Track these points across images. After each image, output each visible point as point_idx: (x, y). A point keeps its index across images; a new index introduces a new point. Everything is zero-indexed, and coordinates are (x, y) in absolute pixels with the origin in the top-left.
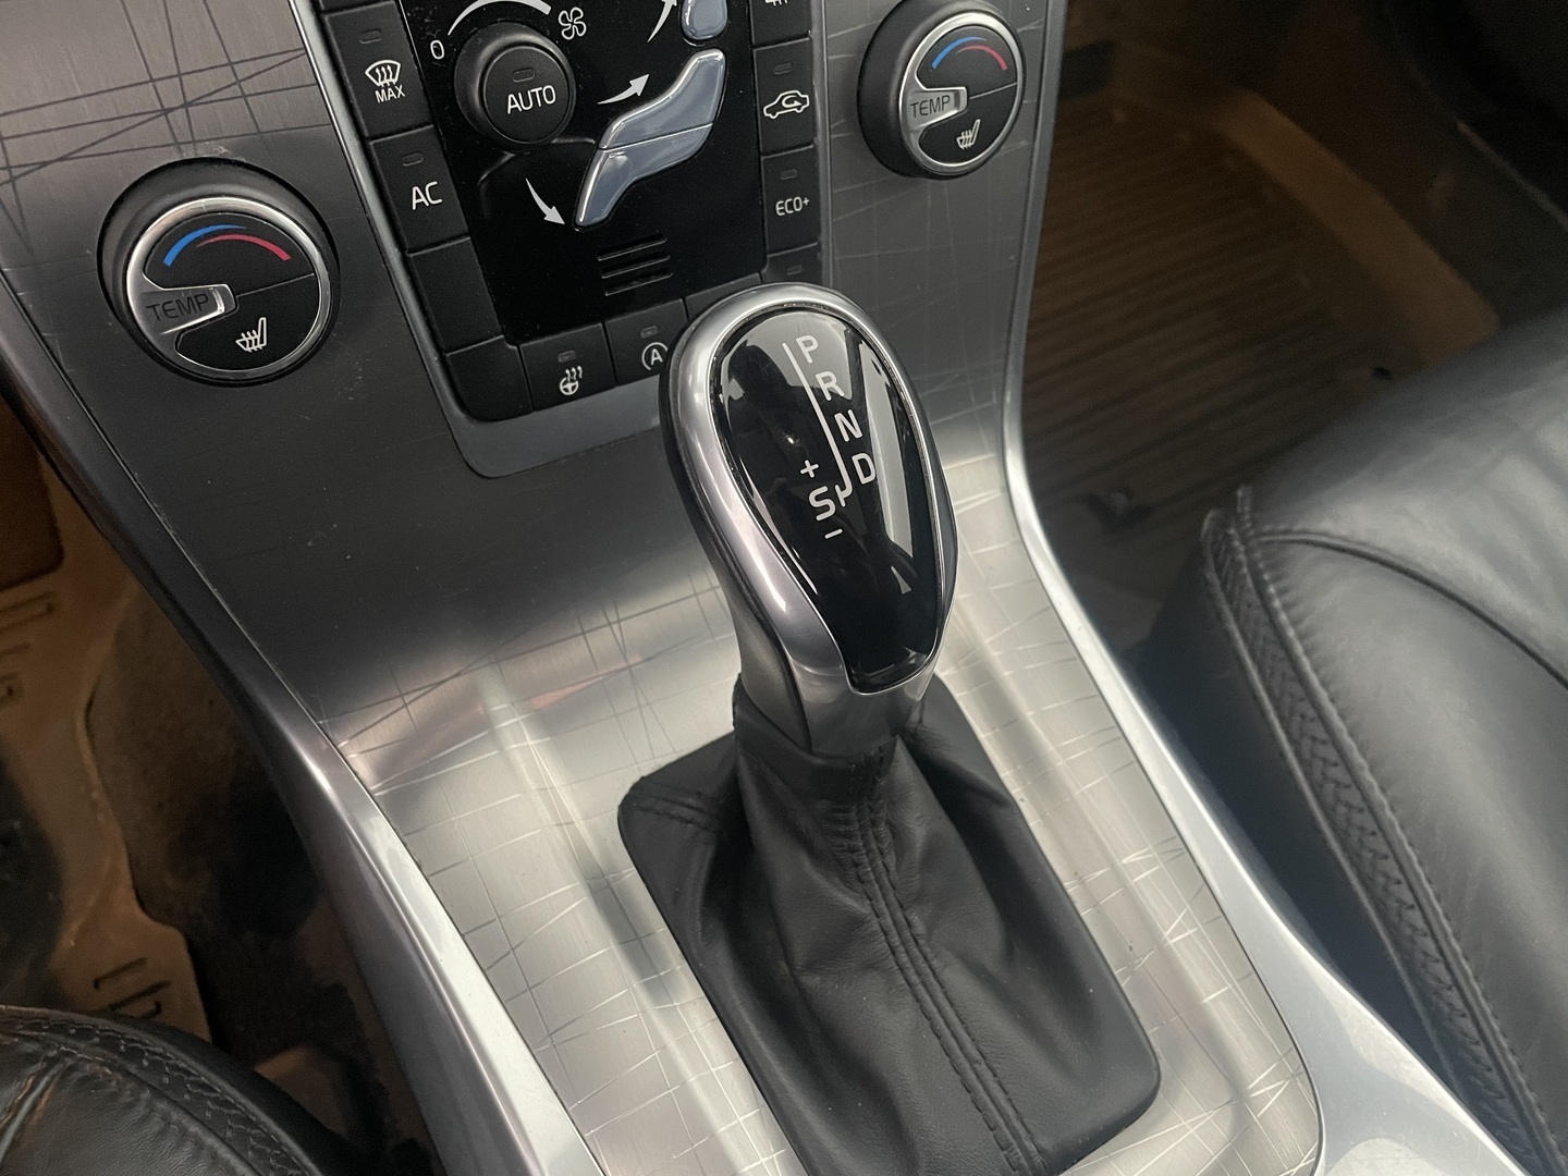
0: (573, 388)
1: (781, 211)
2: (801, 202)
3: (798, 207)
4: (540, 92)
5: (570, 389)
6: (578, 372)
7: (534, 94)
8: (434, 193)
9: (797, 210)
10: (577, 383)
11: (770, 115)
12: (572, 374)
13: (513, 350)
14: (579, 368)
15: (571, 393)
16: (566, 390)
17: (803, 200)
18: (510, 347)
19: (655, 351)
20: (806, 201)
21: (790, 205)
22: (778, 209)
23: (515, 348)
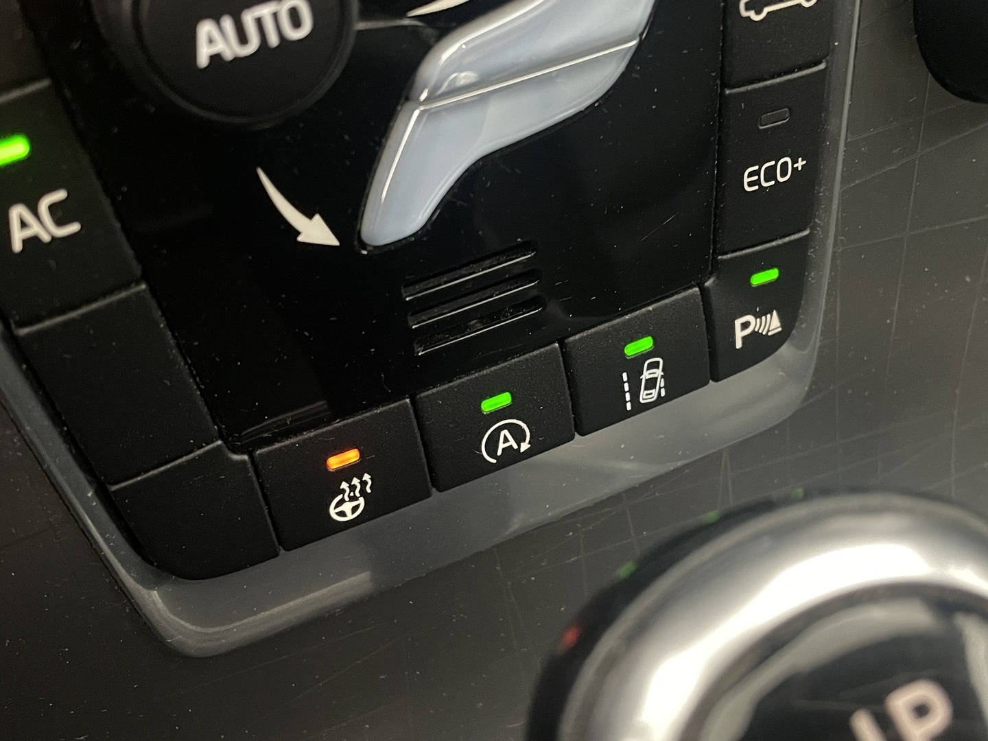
0: (355, 509)
1: (750, 184)
2: (789, 166)
3: (784, 174)
4: (275, 16)
5: (348, 512)
6: (364, 484)
7: (259, 22)
8: (60, 214)
9: (781, 180)
10: (362, 501)
11: (752, 14)
12: (353, 488)
13: (244, 462)
14: (367, 477)
15: (350, 517)
16: (342, 514)
17: (795, 161)
18: (236, 457)
19: (505, 432)
20: (800, 164)
21: (770, 174)
22: (746, 180)
23: (246, 457)
